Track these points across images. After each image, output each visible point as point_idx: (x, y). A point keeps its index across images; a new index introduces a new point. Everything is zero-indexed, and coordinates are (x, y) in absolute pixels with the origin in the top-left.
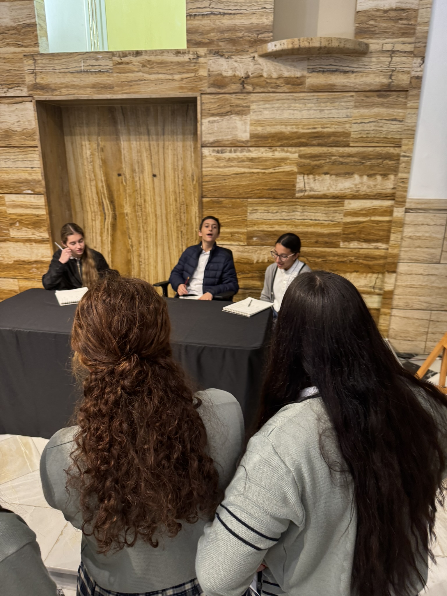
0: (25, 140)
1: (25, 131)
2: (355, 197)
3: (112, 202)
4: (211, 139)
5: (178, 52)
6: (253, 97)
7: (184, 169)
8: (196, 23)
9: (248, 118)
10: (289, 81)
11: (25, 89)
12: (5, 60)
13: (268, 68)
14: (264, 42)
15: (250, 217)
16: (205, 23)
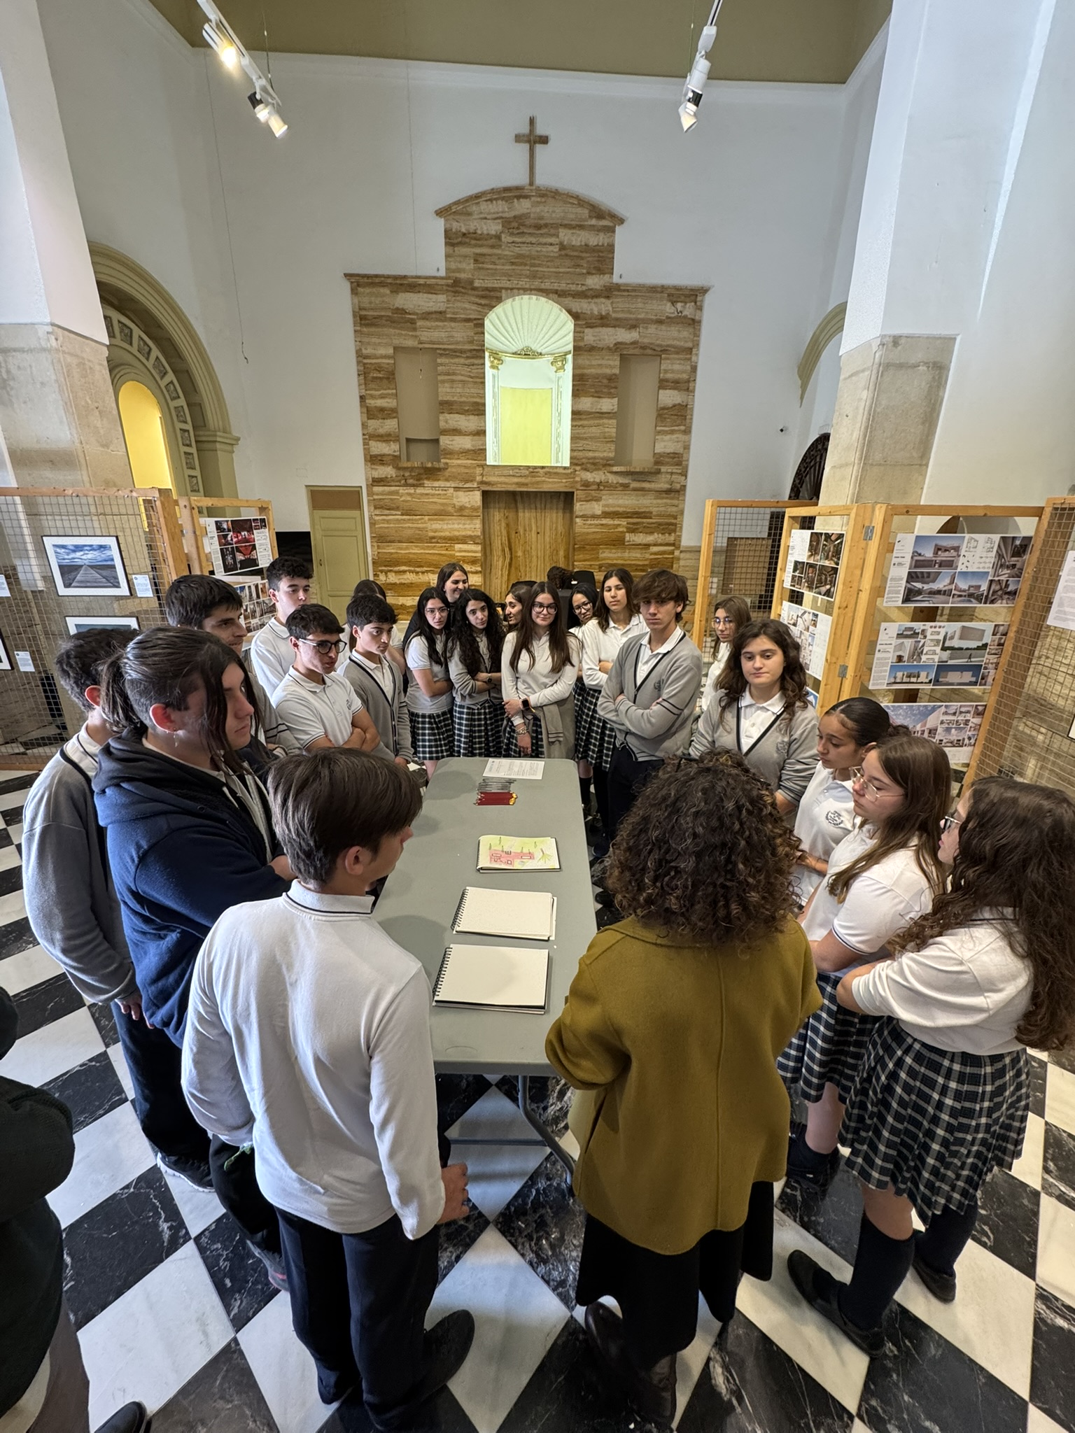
0: (472, 512)
1: (473, 507)
2: (655, 545)
3: (510, 549)
4: (581, 514)
5: (565, 468)
6: (603, 492)
7: (556, 529)
8: (575, 454)
9: (601, 503)
10: (622, 485)
11: (476, 484)
12: (465, 467)
13: (612, 479)
14: (610, 465)
15: (601, 556)
16: (581, 454)
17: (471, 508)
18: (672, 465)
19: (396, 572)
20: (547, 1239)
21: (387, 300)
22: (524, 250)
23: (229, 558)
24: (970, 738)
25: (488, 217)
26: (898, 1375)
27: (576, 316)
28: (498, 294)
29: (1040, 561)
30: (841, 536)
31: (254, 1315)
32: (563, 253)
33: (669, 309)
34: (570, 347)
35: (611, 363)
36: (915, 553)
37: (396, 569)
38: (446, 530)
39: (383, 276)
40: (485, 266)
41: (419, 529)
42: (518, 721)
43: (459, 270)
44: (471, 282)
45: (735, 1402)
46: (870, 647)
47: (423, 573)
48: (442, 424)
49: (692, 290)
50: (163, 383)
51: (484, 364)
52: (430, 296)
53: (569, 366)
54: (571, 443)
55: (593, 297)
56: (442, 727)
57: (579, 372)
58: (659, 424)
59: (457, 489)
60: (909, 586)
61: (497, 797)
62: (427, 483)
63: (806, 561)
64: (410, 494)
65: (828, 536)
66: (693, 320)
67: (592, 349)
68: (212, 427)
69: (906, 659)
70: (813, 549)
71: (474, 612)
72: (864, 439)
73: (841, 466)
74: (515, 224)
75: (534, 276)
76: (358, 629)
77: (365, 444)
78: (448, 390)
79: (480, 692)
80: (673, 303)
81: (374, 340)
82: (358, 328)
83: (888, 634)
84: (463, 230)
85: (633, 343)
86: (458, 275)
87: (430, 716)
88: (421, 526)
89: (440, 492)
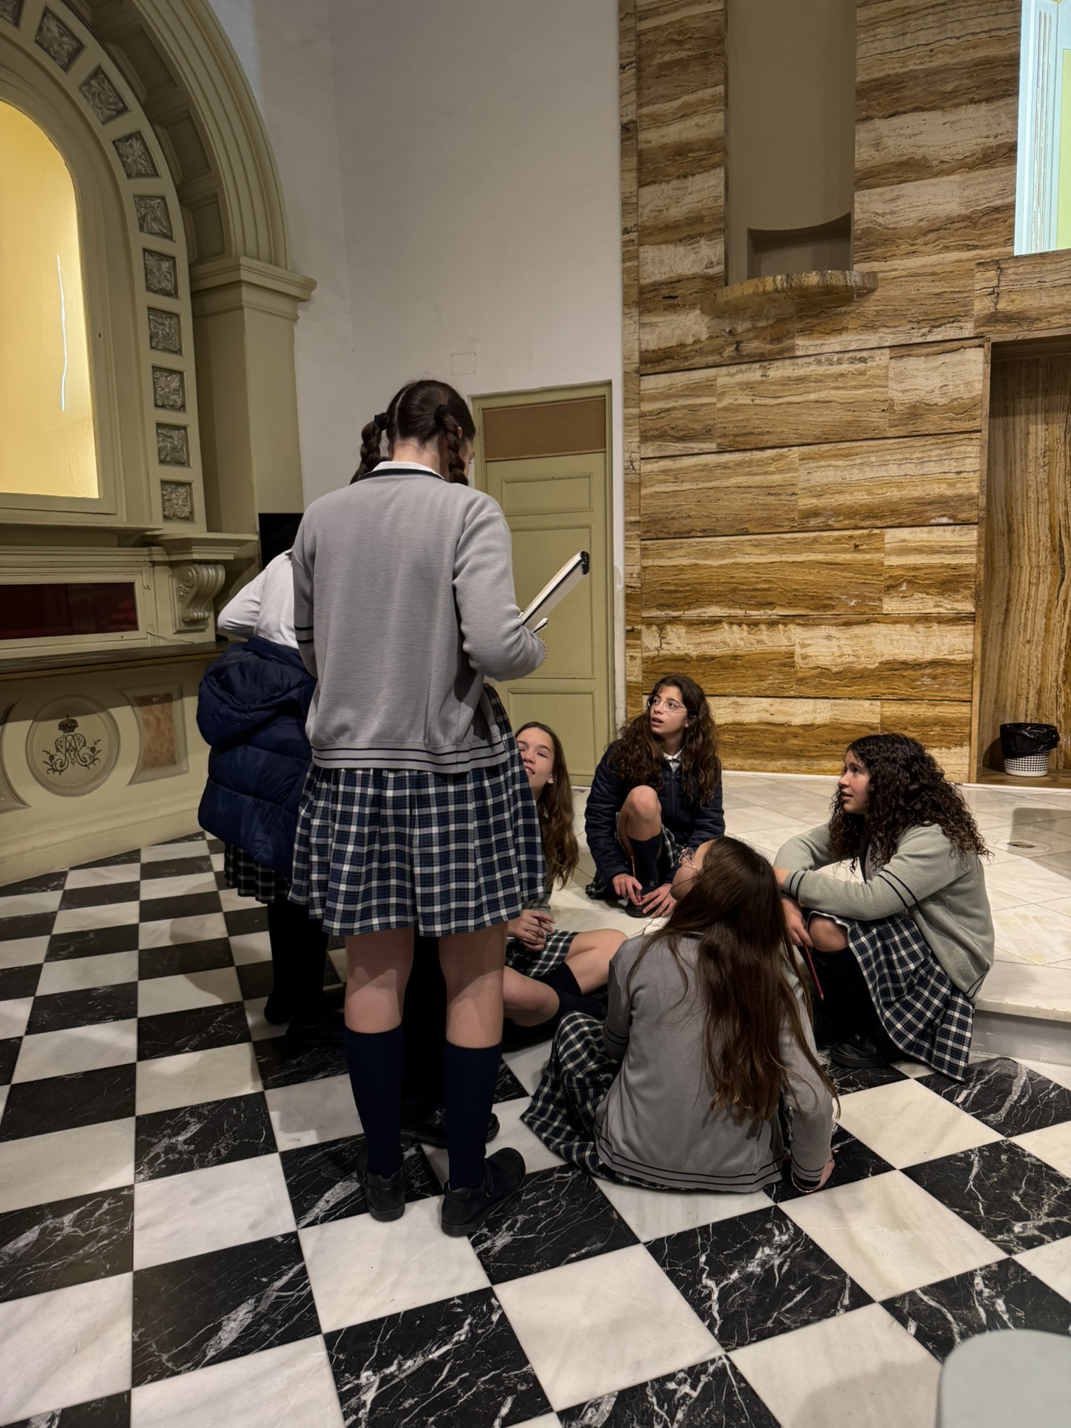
0: (952, 420)
1: (955, 403)
11: (970, 325)
12: (937, 276)
17: (948, 408)
19: (690, 624)
37: (692, 613)
38: (858, 485)
41: (769, 490)
47: (772, 624)
48: (864, 155)
50: (109, 133)
59: (902, 350)
62: (803, 344)
64: (748, 386)
68: (238, 250)
78: (889, 45)
88: (776, 478)
89: (845, 367)
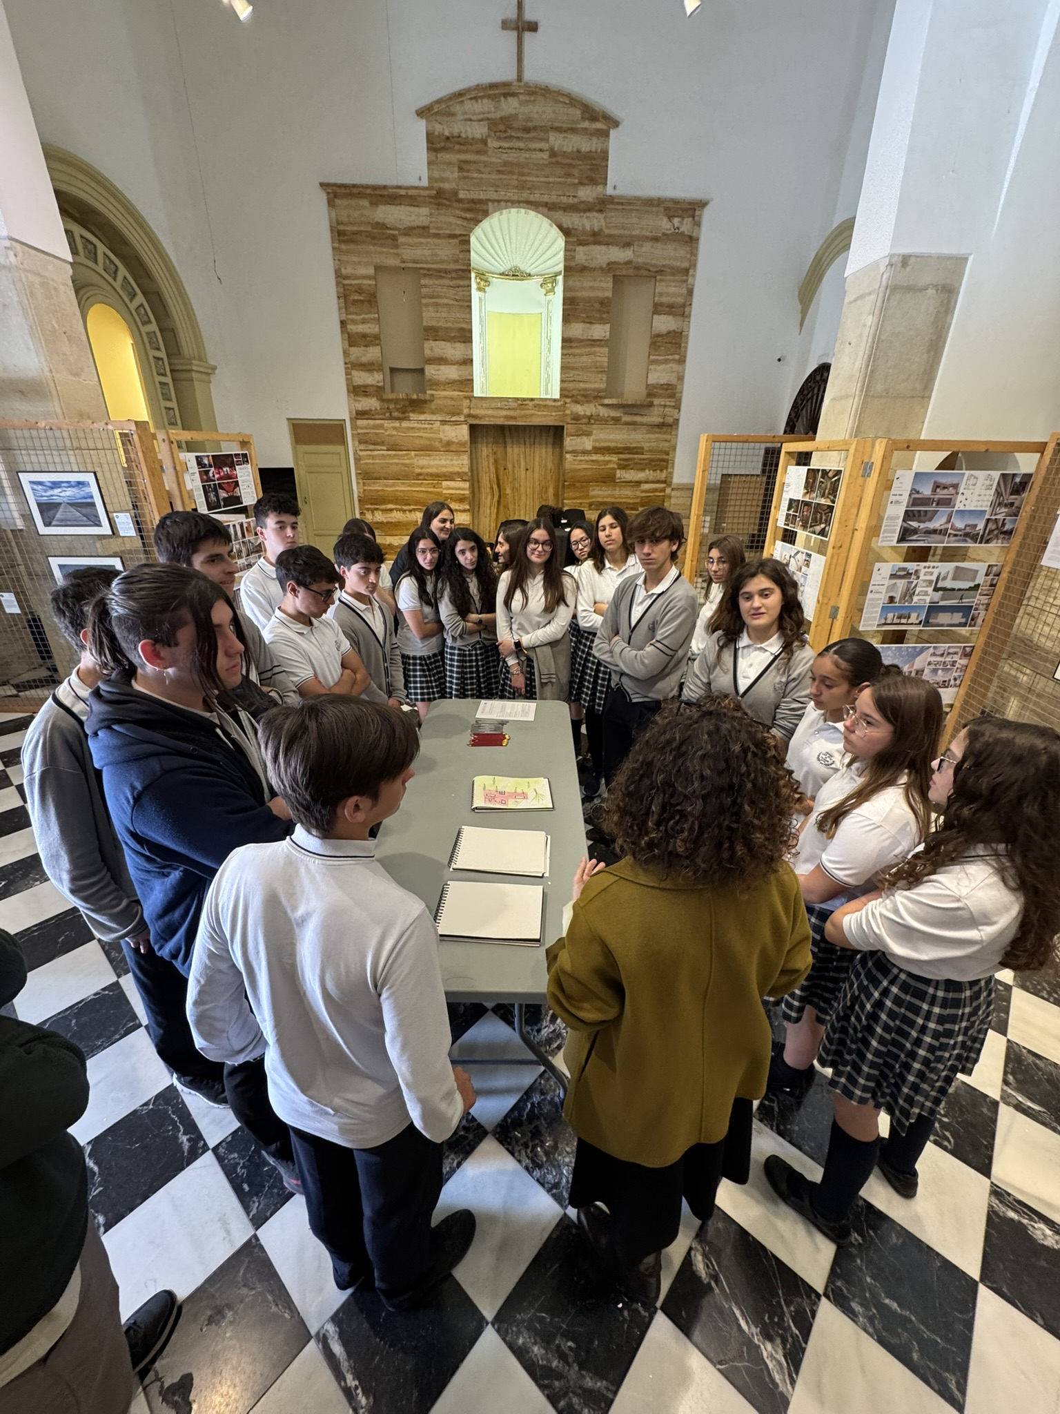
0: (459, 447)
1: (460, 442)
2: (647, 482)
3: (499, 486)
4: (571, 449)
5: (555, 400)
6: (594, 426)
7: (546, 465)
8: (565, 385)
9: (592, 438)
10: (613, 418)
11: (463, 417)
12: (452, 399)
13: (604, 412)
14: (601, 397)
15: (591, 493)
16: (570, 386)
17: (458, 443)
18: (664, 397)
19: (383, 510)
20: (541, 1147)
21: (366, 212)
22: (512, 157)
23: (212, 496)
24: (955, 679)
25: (474, 118)
26: (862, 1261)
27: (566, 232)
28: (485, 207)
29: (1038, 499)
30: (838, 473)
31: (272, 1215)
32: (553, 160)
33: (665, 225)
34: (561, 267)
35: (603, 285)
36: (914, 491)
37: (383, 507)
38: (433, 466)
39: (361, 186)
40: (470, 174)
41: (405, 465)
42: (511, 661)
43: (442, 180)
44: (456, 193)
45: (713, 1284)
46: (862, 587)
47: (410, 511)
48: (427, 352)
49: (690, 203)
50: (133, 306)
51: (470, 286)
52: (412, 209)
53: (559, 289)
54: (561, 373)
55: (585, 211)
56: (433, 669)
57: (569, 295)
58: (652, 352)
59: (444, 422)
60: (905, 525)
61: (490, 738)
62: (412, 416)
63: (801, 499)
64: (395, 428)
65: (825, 473)
66: (690, 237)
67: (583, 269)
68: (187, 356)
69: (897, 599)
70: (809, 487)
71: (463, 552)
72: (867, 369)
73: (842, 398)
74: (502, 127)
75: (522, 186)
76: (346, 569)
77: (347, 374)
78: (433, 315)
79: (471, 633)
80: (670, 218)
81: (356, 259)
82: (336, 245)
83: (882, 574)
84: (447, 133)
85: (628, 263)
86: (441, 185)
87: (421, 658)
88: (407, 461)
89: (426, 426)
